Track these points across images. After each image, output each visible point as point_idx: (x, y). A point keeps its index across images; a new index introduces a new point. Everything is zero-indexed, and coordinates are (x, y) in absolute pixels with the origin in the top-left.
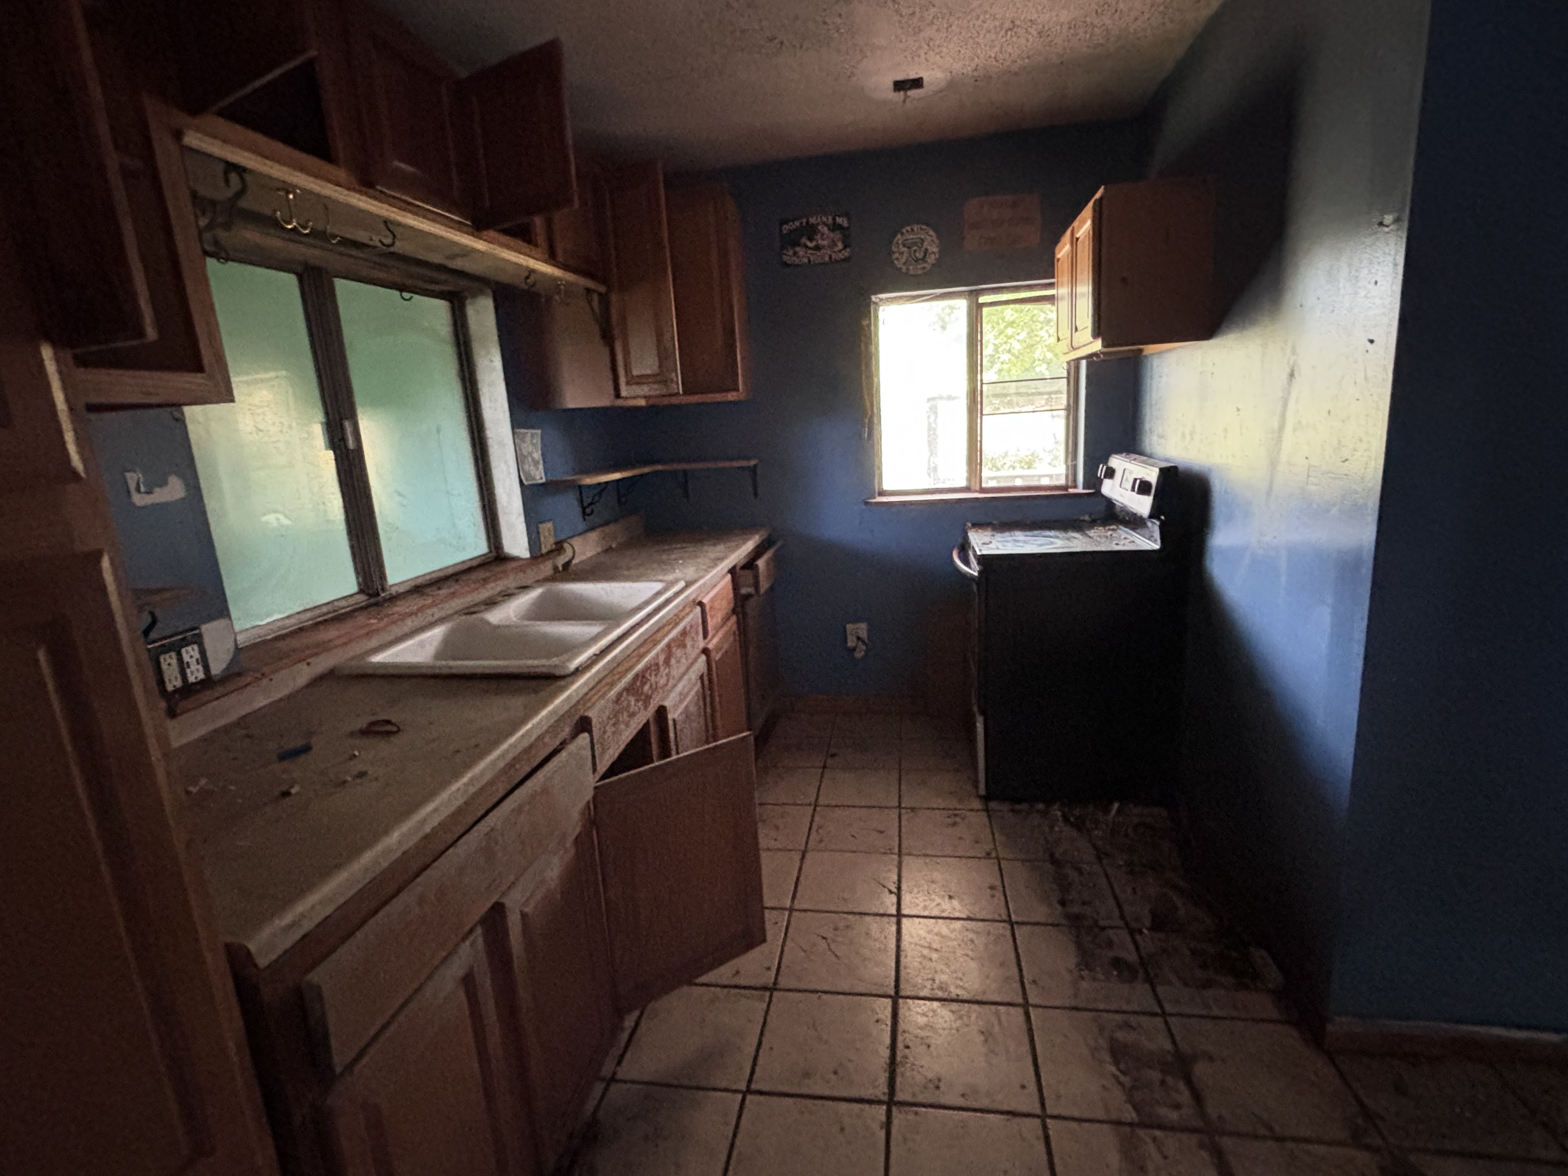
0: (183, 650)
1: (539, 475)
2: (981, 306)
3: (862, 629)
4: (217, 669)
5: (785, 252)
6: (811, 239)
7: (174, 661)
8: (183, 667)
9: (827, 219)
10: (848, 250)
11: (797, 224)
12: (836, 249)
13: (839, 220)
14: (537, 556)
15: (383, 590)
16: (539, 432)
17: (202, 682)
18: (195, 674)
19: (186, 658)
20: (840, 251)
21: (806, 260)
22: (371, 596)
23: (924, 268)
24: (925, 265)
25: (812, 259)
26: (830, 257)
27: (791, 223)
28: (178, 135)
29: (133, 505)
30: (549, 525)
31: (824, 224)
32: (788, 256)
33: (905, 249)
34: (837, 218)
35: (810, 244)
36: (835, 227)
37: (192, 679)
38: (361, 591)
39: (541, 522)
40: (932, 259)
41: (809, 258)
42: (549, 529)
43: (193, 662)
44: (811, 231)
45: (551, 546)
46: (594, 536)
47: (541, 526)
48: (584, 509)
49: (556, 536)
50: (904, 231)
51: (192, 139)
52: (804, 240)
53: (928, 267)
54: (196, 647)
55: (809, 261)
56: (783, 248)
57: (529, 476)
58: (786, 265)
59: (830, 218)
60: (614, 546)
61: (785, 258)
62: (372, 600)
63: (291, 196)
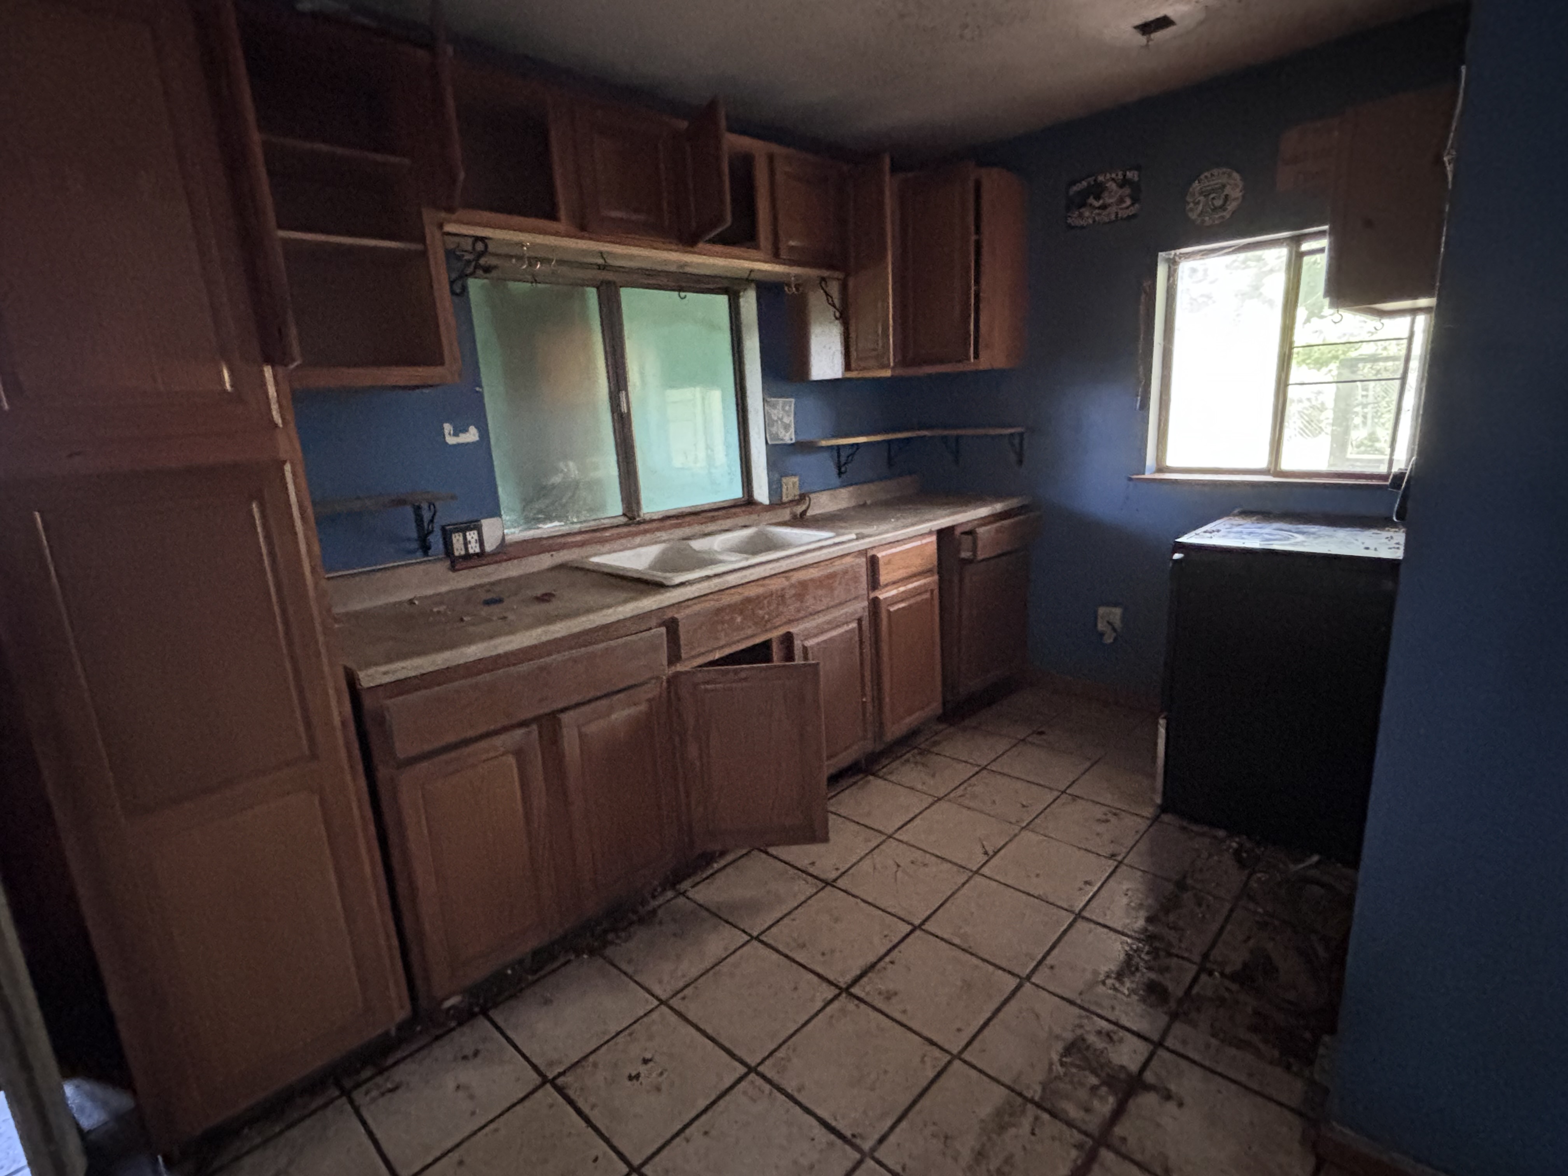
0: (468, 534)
1: (789, 437)
2: (1301, 255)
3: (1116, 614)
4: (489, 548)
5: (1069, 214)
6: (1098, 197)
7: (461, 539)
8: (466, 543)
9: (1117, 175)
10: (1137, 206)
11: (1084, 183)
12: (1124, 205)
13: (1129, 174)
14: (776, 504)
15: (639, 516)
16: (793, 400)
17: (477, 554)
18: (474, 548)
19: (469, 538)
20: (1127, 208)
21: (1091, 221)
22: (630, 519)
23: (1223, 217)
24: (1224, 214)
25: (1097, 218)
26: (1117, 214)
27: (1079, 184)
28: (441, 226)
29: (447, 443)
30: (796, 479)
31: (1113, 179)
32: (1074, 220)
33: (1202, 198)
34: (1128, 173)
35: (1097, 204)
36: (1124, 183)
37: (471, 551)
38: (624, 515)
39: (786, 476)
40: (1232, 206)
41: (1094, 218)
42: (794, 484)
43: (473, 541)
44: (1098, 190)
45: (795, 496)
46: (844, 493)
47: (784, 480)
48: (839, 468)
49: (800, 487)
50: (1202, 177)
51: (449, 228)
52: (1091, 200)
53: (1227, 215)
54: (476, 532)
55: (1094, 221)
56: (1068, 208)
57: (776, 436)
58: (1071, 227)
59: (1120, 173)
60: (869, 502)
61: (1069, 221)
62: (631, 522)
63: (525, 248)
